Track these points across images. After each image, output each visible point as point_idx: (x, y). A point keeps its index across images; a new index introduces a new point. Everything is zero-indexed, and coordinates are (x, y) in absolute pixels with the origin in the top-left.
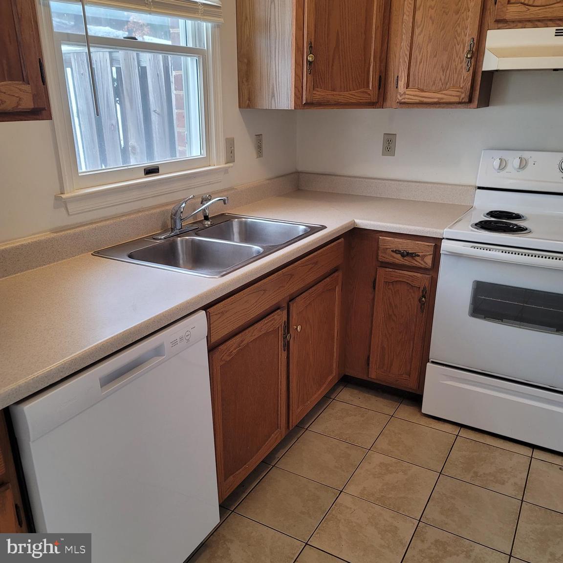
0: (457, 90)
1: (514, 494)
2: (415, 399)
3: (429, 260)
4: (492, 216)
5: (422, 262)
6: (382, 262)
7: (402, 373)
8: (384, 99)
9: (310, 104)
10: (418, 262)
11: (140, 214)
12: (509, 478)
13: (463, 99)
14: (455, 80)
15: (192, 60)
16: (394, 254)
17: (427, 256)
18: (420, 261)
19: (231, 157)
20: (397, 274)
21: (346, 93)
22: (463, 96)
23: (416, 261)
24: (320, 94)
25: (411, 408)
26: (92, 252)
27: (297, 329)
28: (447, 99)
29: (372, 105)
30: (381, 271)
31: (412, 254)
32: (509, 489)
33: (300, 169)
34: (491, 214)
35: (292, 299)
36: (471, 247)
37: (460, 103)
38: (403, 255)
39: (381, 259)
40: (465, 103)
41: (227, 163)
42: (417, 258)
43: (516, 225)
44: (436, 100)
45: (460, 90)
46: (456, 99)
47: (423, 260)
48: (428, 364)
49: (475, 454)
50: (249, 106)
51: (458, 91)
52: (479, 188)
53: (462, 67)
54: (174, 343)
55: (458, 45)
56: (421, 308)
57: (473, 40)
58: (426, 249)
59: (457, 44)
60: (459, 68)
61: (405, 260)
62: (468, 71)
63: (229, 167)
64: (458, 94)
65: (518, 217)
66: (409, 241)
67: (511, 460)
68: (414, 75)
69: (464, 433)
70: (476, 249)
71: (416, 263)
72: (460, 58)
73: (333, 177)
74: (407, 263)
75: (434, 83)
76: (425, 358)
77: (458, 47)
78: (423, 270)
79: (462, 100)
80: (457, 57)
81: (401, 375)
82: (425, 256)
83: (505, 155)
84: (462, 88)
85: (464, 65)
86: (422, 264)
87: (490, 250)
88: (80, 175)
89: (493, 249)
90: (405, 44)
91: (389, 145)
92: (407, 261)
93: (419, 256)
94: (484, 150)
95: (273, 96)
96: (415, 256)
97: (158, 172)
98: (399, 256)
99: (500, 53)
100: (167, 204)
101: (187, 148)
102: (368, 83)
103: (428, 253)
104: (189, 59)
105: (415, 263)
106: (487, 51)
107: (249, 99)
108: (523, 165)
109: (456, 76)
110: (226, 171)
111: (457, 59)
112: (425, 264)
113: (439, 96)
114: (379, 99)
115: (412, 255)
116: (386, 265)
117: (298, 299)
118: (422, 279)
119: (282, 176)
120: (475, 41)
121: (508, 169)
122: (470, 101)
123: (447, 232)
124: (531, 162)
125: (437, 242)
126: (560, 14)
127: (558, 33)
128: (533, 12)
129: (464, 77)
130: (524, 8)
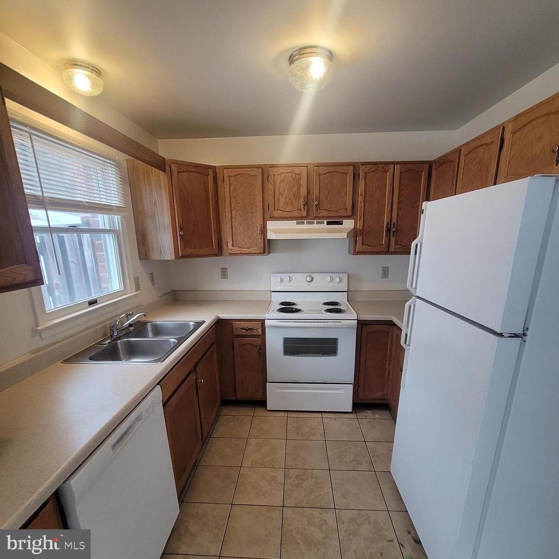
0: (258, 247)
1: (321, 438)
2: (263, 403)
3: (260, 331)
4: (282, 305)
6: (235, 335)
8: (221, 252)
9: (183, 257)
10: (254, 333)
11: (89, 331)
12: (317, 432)
14: (256, 243)
15: (109, 236)
16: (242, 330)
17: (259, 329)
19: (138, 288)
20: (244, 340)
21: (202, 250)
22: (260, 250)
24: (188, 251)
25: (261, 409)
26: (61, 361)
27: (201, 381)
28: (253, 251)
29: (216, 255)
30: (236, 340)
31: (251, 328)
33: (175, 289)
34: (282, 304)
35: (196, 365)
36: (279, 322)
37: (260, 253)
38: (246, 330)
39: (235, 333)
40: (262, 253)
41: (136, 291)
42: (254, 330)
43: (294, 308)
44: (248, 252)
47: (257, 331)
48: (267, 384)
49: (298, 424)
50: (145, 259)
52: (273, 292)
54: (147, 410)
56: (259, 355)
57: (261, 225)
58: (257, 325)
59: (254, 227)
60: (257, 238)
62: (261, 239)
63: (137, 294)
64: (258, 249)
65: (294, 304)
66: (248, 323)
67: (315, 422)
68: (235, 240)
69: (290, 415)
73: (196, 292)
75: (246, 244)
76: (265, 381)
78: (258, 336)
80: (255, 232)
81: (254, 392)
83: (282, 275)
84: (260, 247)
85: (259, 236)
88: (47, 312)
89: (290, 321)
90: (229, 226)
91: (224, 273)
92: (248, 333)
94: (272, 274)
95: (161, 253)
97: (97, 302)
98: (244, 331)
99: (275, 231)
100: (105, 321)
101: (109, 285)
102: (213, 245)
103: (259, 327)
104: (107, 235)
106: (268, 230)
107: (146, 255)
108: (290, 280)
109: (256, 241)
110: (136, 296)
111: (255, 234)
112: (258, 333)
113: (250, 250)
114: (219, 252)
116: (238, 336)
117: (199, 365)
118: (258, 341)
119: (167, 294)
120: (263, 226)
121: (285, 281)
122: (264, 253)
123: (267, 316)
124: (293, 278)
125: (262, 322)
126: (297, 215)
127: (298, 223)
128: (286, 214)
129: (260, 242)
130: (281, 212)
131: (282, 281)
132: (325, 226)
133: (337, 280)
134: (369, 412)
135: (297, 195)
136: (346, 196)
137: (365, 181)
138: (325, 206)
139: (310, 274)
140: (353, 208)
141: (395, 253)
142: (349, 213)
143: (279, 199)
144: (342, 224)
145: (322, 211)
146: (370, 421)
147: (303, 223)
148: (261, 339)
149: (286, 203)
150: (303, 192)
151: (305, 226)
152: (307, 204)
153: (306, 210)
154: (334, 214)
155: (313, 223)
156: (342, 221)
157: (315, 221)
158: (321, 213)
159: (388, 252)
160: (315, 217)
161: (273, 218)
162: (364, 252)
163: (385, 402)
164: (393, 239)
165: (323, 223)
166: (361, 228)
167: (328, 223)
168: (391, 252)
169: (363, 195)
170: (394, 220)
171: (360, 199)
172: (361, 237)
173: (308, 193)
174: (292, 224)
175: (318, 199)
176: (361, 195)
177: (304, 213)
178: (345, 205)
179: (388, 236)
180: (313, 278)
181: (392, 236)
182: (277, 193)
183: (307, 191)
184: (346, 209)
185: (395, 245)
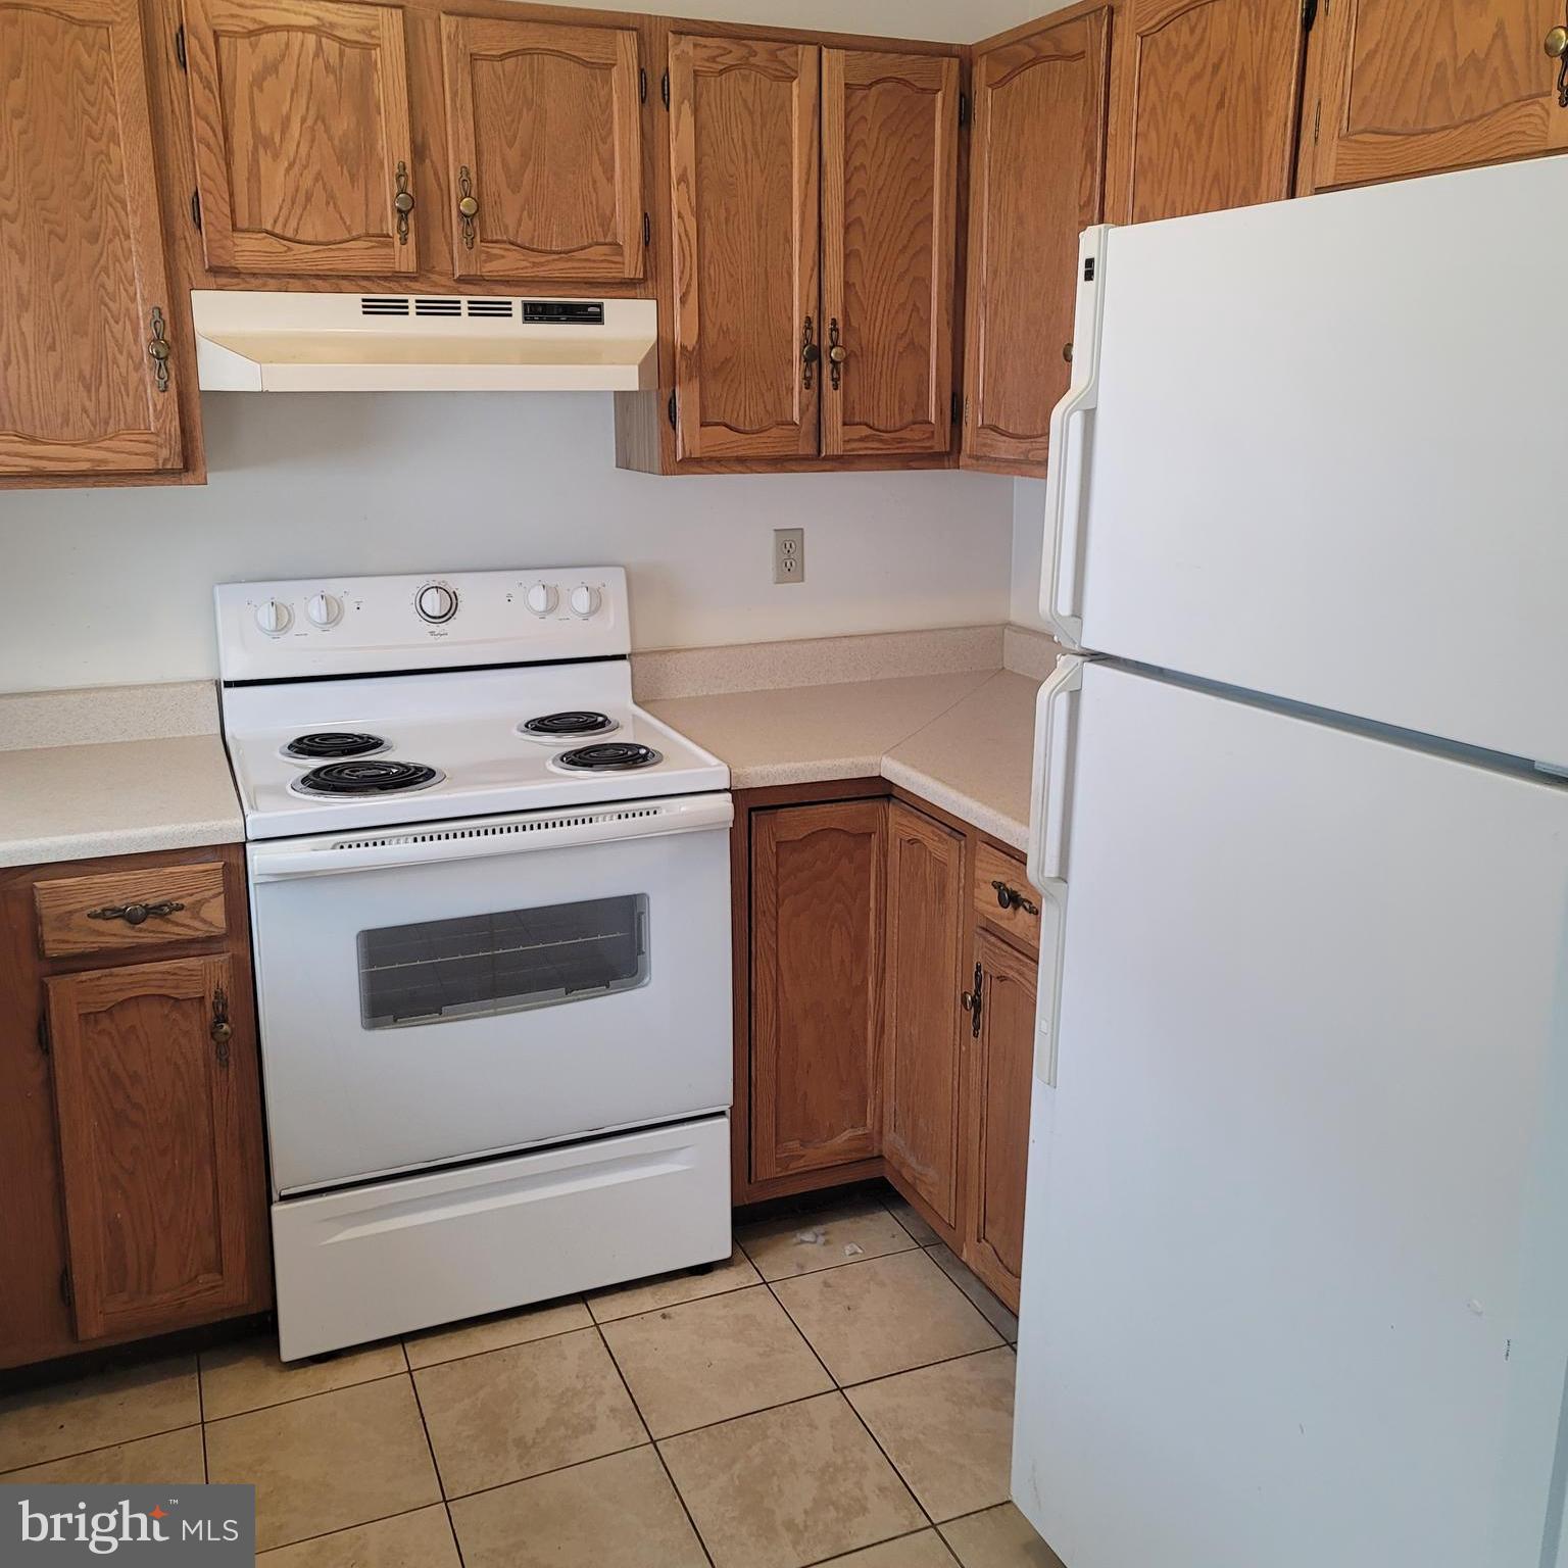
0: (144, 438)
1: (629, 1438)
3: (215, 914)
4: (311, 753)
5: (197, 924)
6: (57, 959)
7: (193, 1274)
10: (183, 927)
12: (592, 1407)
13: (166, 461)
14: (129, 413)
16: (100, 925)
17: (207, 900)
18: (188, 921)
20: (117, 980)
22: (165, 453)
23: (177, 924)
25: (240, 1365)
28: (117, 462)
30: (64, 987)
31: (160, 907)
32: (612, 1433)
34: (301, 745)
36: (333, 848)
37: (157, 472)
38: (133, 919)
39: (53, 950)
40: (173, 472)
42: (177, 916)
43: (390, 765)
44: (81, 466)
45: (153, 438)
46: (147, 464)
47: (196, 916)
48: (275, 1210)
49: (482, 1394)
51: (146, 442)
52: (228, 684)
53: (142, 380)
55: (117, 323)
56: (219, 1055)
57: (160, 314)
58: (200, 883)
59: (111, 321)
60: (134, 377)
61: (140, 930)
62: (164, 391)
64: (149, 448)
65: (371, 743)
66: (141, 874)
67: (565, 1358)
69: (422, 1355)
70: (346, 850)
71: (176, 930)
72: (130, 355)
74: (148, 939)
75: (66, 421)
76: (262, 1196)
77: (117, 328)
78: (205, 945)
79: (164, 464)
80: (121, 353)
81: (190, 1281)
82: (201, 903)
83: (283, 591)
84: (157, 434)
85: (149, 376)
86: (197, 930)
87: (383, 843)
89: (389, 838)
92: (151, 933)
93: (181, 908)
94: (219, 584)
96: (170, 913)
98: (118, 925)
103: (211, 893)
105: (172, 931)
106: (202, 343)
108: (333, 619)
109: (129, 402)
111: (122, 359)
112: (205, 928)
113: (93, 454)
115: (158, 911)
118: (208, 973)
120: (166, 316)
121: (299, 626)
122: (187, 466)
123: (255, 822)
124: (349, 606)
125: (231, 859)
126: (371, 266)
127: (371, 308)
128: (303, 257)
129: (156, 405)
130: (277, 246)
131: (283, 625)
132: (514, 326)
133: (581, 601)
134: (808, 1236)
135: (357, 158)
136: (610, 179)
137: (696, 111)
138: (511, 221)
139: (437, 579)
140: (647, 244)
141: (843, 462)
142: (631, 265)
143: (254, 174)
144: (598, 318)
145: (496, 250)
146: (826, 1284)
147: (400, 309)
148: (226, 956)
149: (301, 197)
150: (393, 143)
151: (411, 326)
152: (413, 209)
153: (411, 237)
154: (557, 268)
155: (452, 310)
156: (600, 306)
157: (464, 300)
158: (491, 258)
159: (817, 460)
160: (462, 280)
161: (226, 275)
162: (711, 459)
163: (873, 1172)
164: (833, 399)
165: (504, 311)
166: (691, 342)
167: (534, 313)
168: (826, 459)
169: (692, 181)
170: (834, 309)
171: (679, 199)
172: (696, 384)
173: (419, 151)
174: (340, 312)
175: (472, 185)
176: (682, 179)
177: (405, 258)
178: (606, 222)
179: (814, 383)
180: (454, 598)
181: (827, 382)
182: (242, 139)
183: (413, 141)
184: (617, 247)
185: (844, 424)
